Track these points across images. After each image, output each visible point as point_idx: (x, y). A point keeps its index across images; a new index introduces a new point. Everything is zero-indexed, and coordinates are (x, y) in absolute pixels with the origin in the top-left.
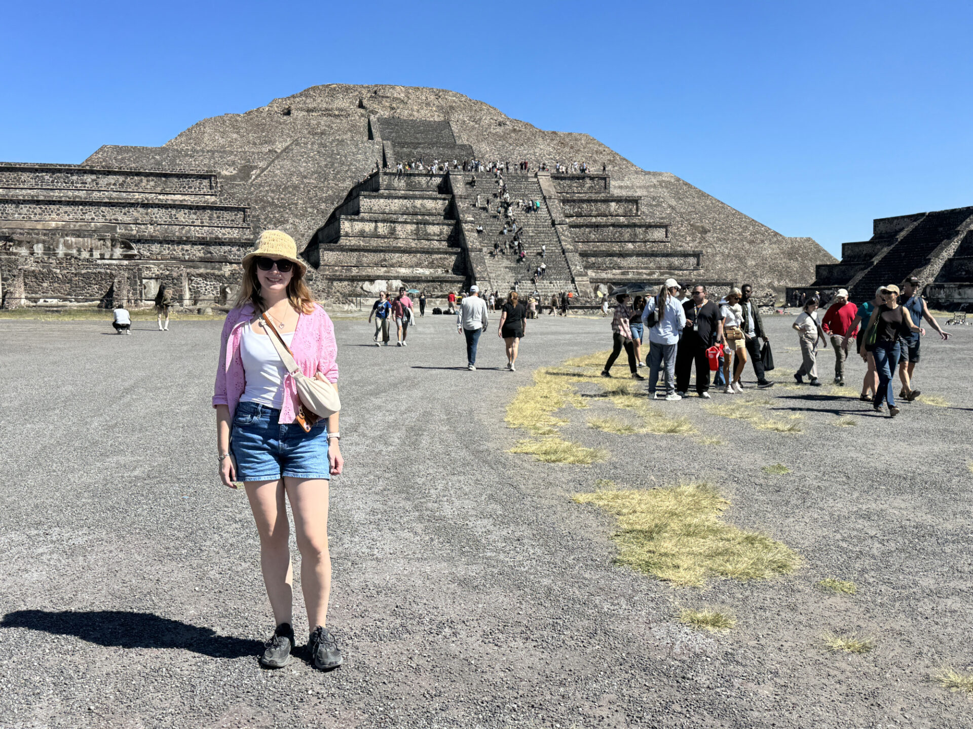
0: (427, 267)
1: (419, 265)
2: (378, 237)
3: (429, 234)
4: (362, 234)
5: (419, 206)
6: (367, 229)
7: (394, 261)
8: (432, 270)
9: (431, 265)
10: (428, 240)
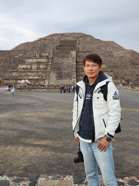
0: (37, 76)
1: (35, 76)
2: (28, 69)
3: (40, 68)
4: (24, 68)
5: (40, 61)
6: (25, 67)
7: (29, 75)
8: (38, 77)
9: (38, 76)
10: (40, 69)
